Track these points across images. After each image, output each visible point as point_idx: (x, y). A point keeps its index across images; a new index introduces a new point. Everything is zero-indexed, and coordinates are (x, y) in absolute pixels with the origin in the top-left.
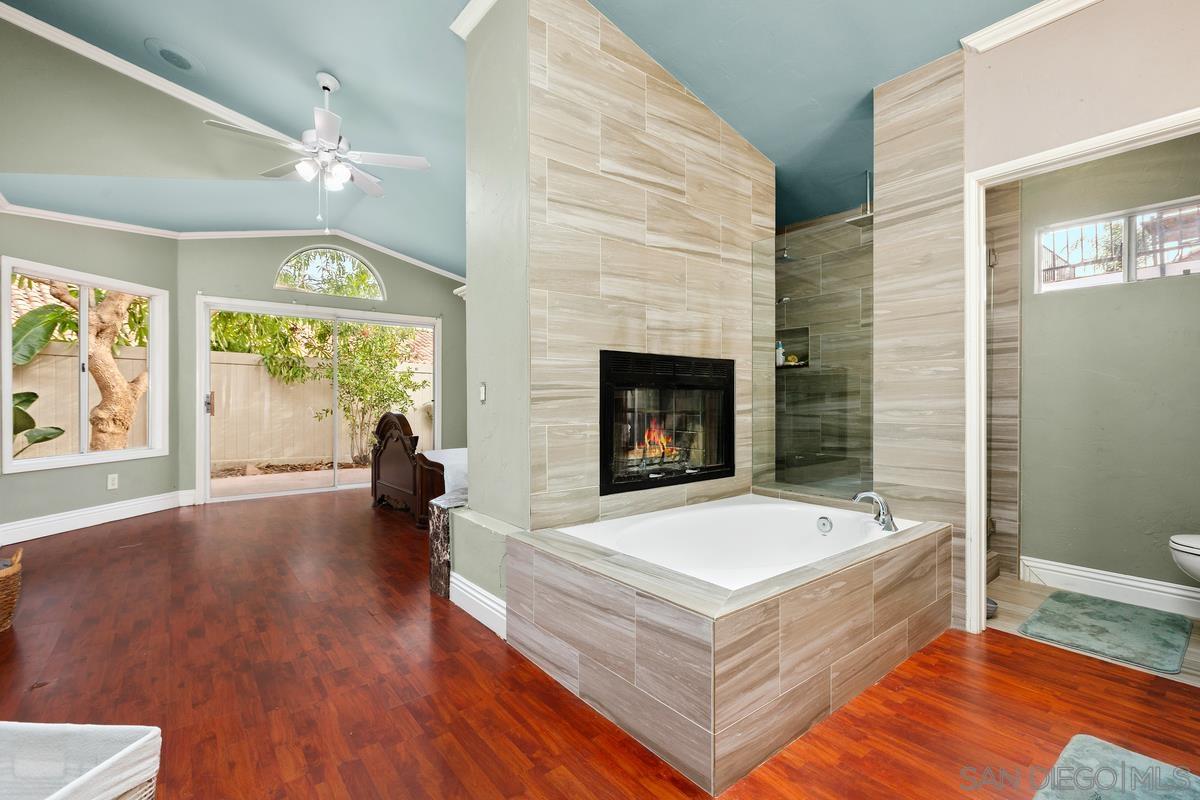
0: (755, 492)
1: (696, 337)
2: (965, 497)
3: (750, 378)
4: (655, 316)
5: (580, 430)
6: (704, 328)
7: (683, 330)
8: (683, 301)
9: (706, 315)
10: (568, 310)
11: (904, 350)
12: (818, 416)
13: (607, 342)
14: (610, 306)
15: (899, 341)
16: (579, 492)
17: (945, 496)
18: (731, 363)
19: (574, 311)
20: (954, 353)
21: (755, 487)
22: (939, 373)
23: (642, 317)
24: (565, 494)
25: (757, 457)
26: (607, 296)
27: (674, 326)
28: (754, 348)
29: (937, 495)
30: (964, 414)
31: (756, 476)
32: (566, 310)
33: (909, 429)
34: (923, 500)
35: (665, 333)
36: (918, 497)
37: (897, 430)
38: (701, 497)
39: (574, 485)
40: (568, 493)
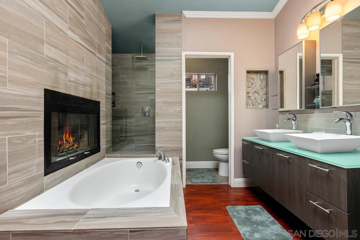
0: (107, 157)
1: (88, 89)
3: (105, 110)
4: (72, 75)
5: (32, 138)
6: (91, 86)
7: (83, 85)
8: (83, 71)
9: (92, 80)
10: (24, 59)
11: (165, 103)
13: (50, 85)
14: (50, 63)
15: (163, 100)
17: (177, 149)
18: (99, 103)
19: (28, 60)
20: (179, 105)
21: (108, 155)
22: (175, 110)
23: (66, 74)
24: (21, 182)
25: (107, 142)
26: (49, 57)
27: (80, 82)
28: (106, 98)
29: (175, 148)
30: (182, 123)
31: (107, 151)
32: (22, 57)
33: (166, 128)
34: (171, 150)
35: (76, 85)
36: (169, 150)
37: (163, 129)
39: (28, 174)
40: (24, 181)
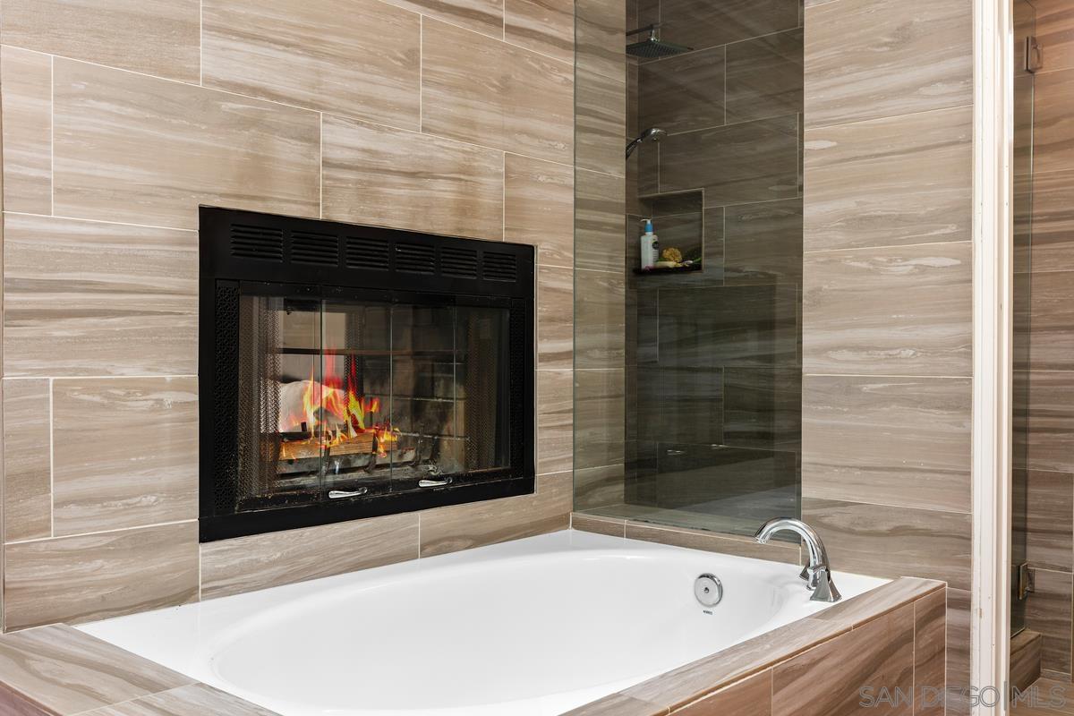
0: (579, 525)
1: (444, 191)
2: (969, 526)
3: (570, 287)
4: (342, 138)
5: (146, 392)
6: (464, 173)
7: (413, 175)
8: (414, 111)
9: (467, 146)
10: (114, 108)
11: (858, 222)
12: (718, 370)
13: (224, 189)
14: (227, 106)
15: (849, 205)
16: (146, 534)
17: (934, 526)
18: (528, 252)
19: (130, 111)
20: (951, 229)
21: (581, 516)
22: (923, 270)
23: (311, 137)
24: (106, 541)
25: (582, 451)
26: (221, 84)
27: (389, 164)
28: (578, 224)
29: (919, 523)
30: (969, 355)
31: (583, 494)
32: (104, 105)
33: (867, 388)
34: (896, 532)
35: (365, 177)
36: (884, 528)
37: (845, 388)
38: (452, 538)
39: (128, 518)
40: (114, 538)
